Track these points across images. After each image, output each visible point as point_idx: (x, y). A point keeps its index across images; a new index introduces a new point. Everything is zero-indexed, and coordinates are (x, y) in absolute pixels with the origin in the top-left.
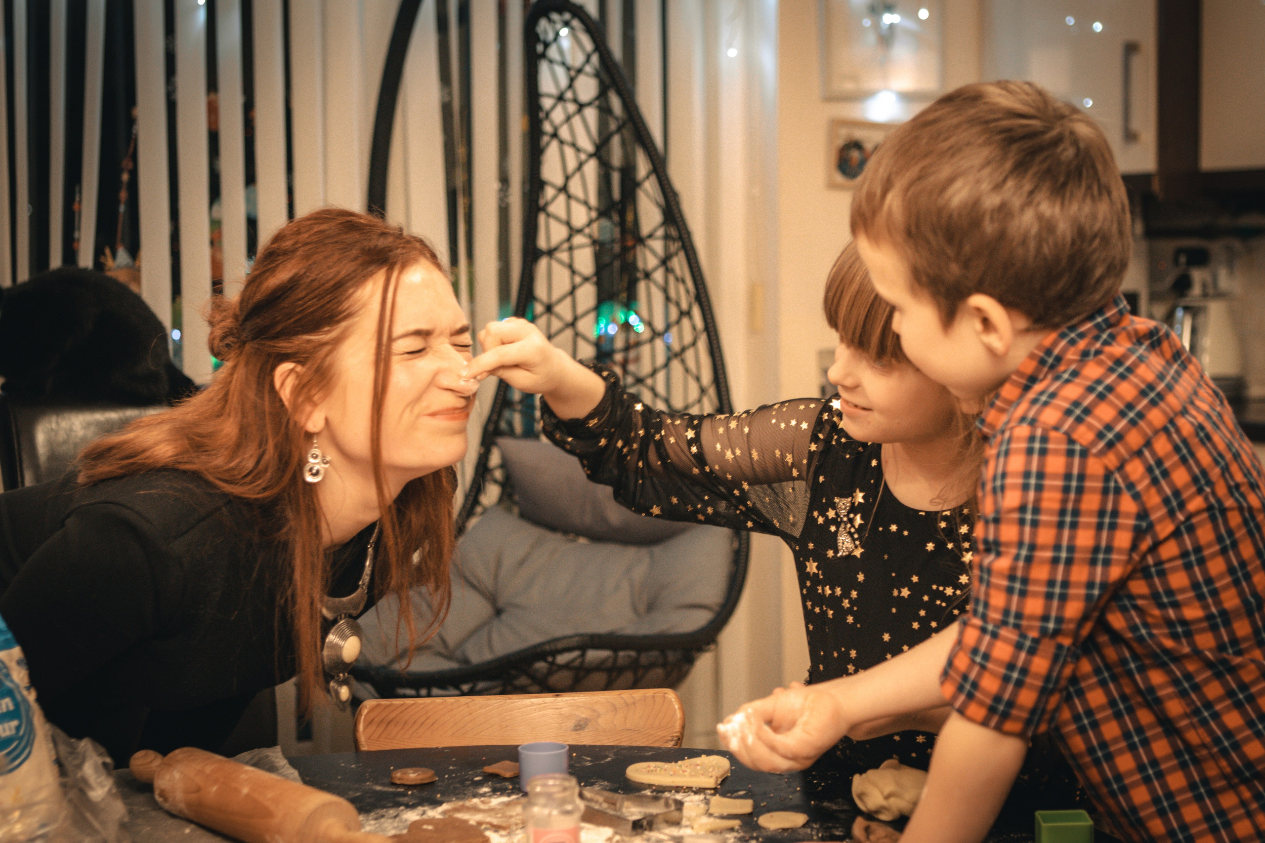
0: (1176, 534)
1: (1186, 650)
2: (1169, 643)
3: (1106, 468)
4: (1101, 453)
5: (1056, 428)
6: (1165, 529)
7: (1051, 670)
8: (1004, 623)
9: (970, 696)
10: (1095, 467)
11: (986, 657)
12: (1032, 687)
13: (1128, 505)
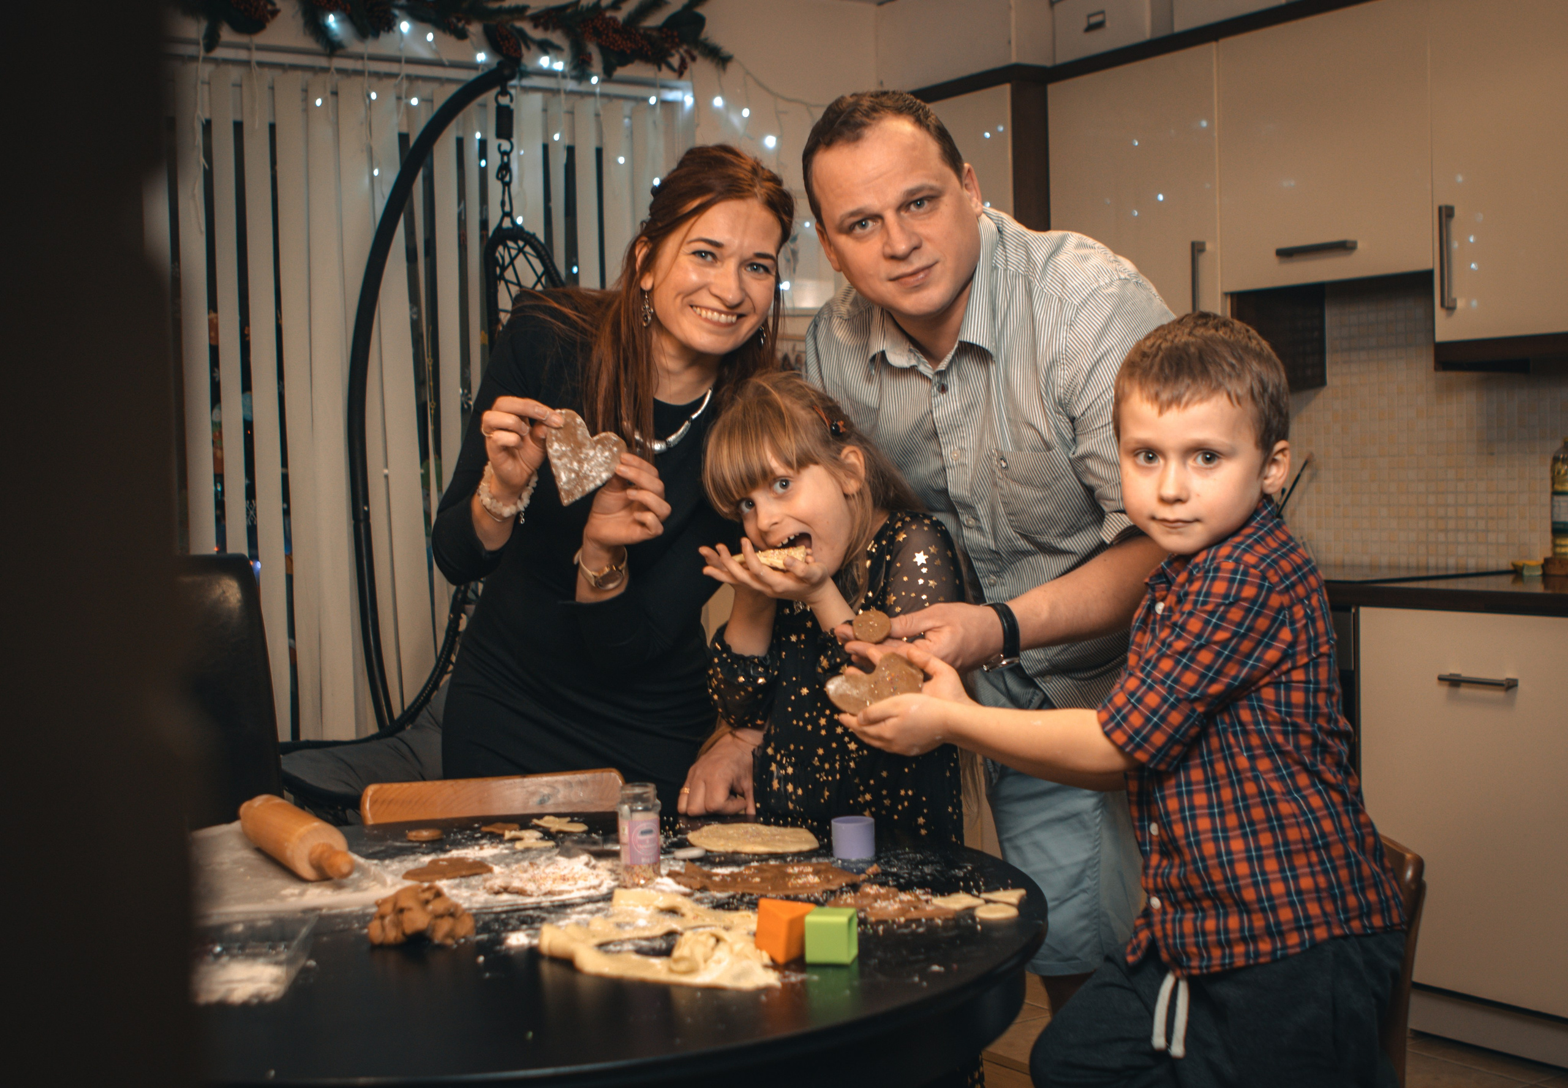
0: (1306, 666)
1: (1290, 748)
2: (1280, 739)
3: (1282, 604)
4: (1281, 593)
5: (1255, 567)
6: (1303, 660)
7: (1181, 725)
8: (1163, 683)
9: (1118, 725)
10: (1275, 600)
11: (1140, 700)
12: (1164, 732)
13: (1286, 634)
